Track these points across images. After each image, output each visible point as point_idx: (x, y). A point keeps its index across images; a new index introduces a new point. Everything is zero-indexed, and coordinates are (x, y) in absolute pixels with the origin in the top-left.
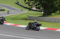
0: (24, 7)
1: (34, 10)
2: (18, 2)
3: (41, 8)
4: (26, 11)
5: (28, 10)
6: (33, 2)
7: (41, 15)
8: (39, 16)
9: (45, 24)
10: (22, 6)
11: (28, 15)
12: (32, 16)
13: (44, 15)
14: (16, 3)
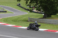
0: (25, 9)
1: (35, 12)
2: (20, 4)
3: (42, 10)
4: (28, 13)
5: (29, 12)
6: (34, 4)
7: (42, 17)
8: (40, 17)
9: (45, 26)
10: (23, 8)
11: (29, 16)
12: (32, 17)
13: (44, 17)
14: (18, 5)
